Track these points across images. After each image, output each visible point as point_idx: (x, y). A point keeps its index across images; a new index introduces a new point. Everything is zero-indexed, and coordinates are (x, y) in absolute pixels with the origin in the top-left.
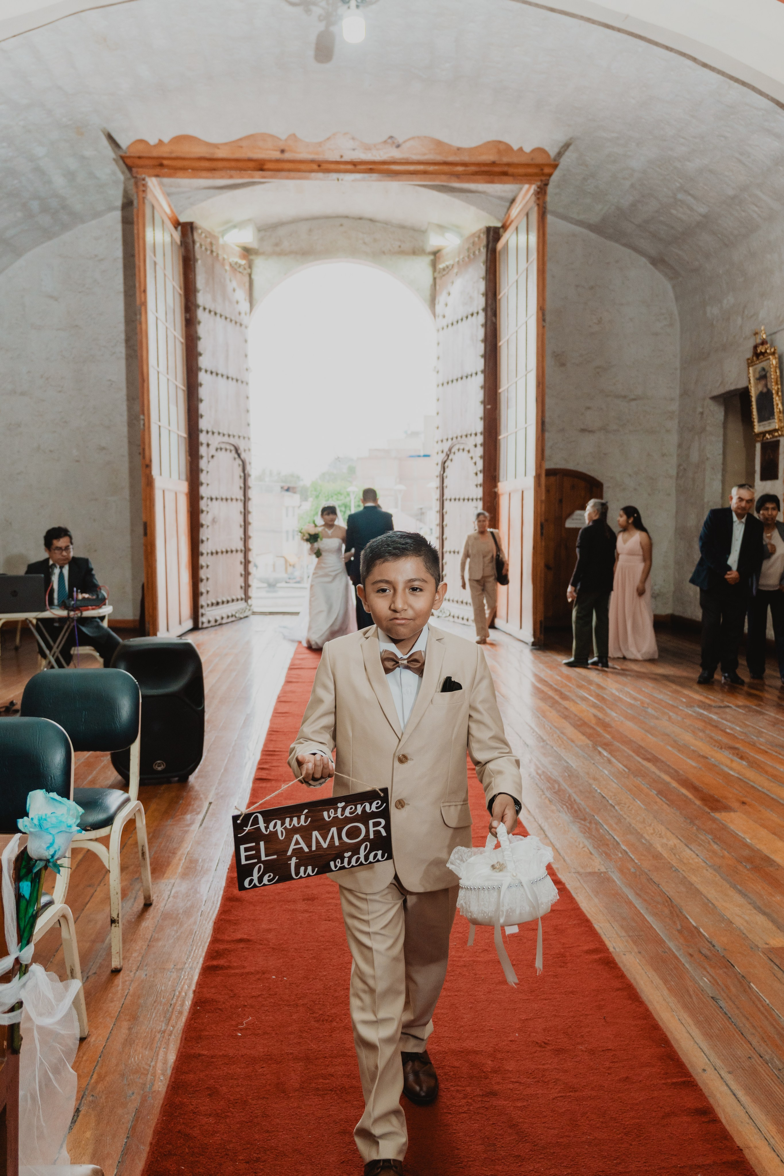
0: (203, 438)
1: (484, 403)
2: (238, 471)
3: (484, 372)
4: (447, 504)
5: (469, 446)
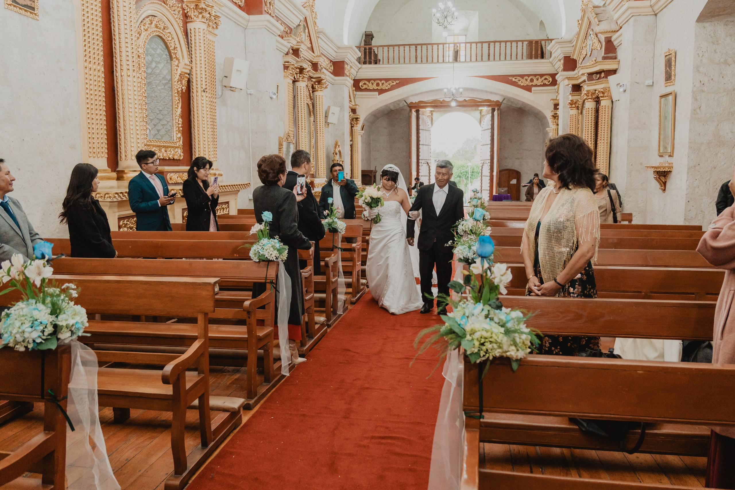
0: (420, 161)
1: (491, 152)
2: (428, 168)
3: (491, 144)
4: (483, 177)
5: (487, 163)
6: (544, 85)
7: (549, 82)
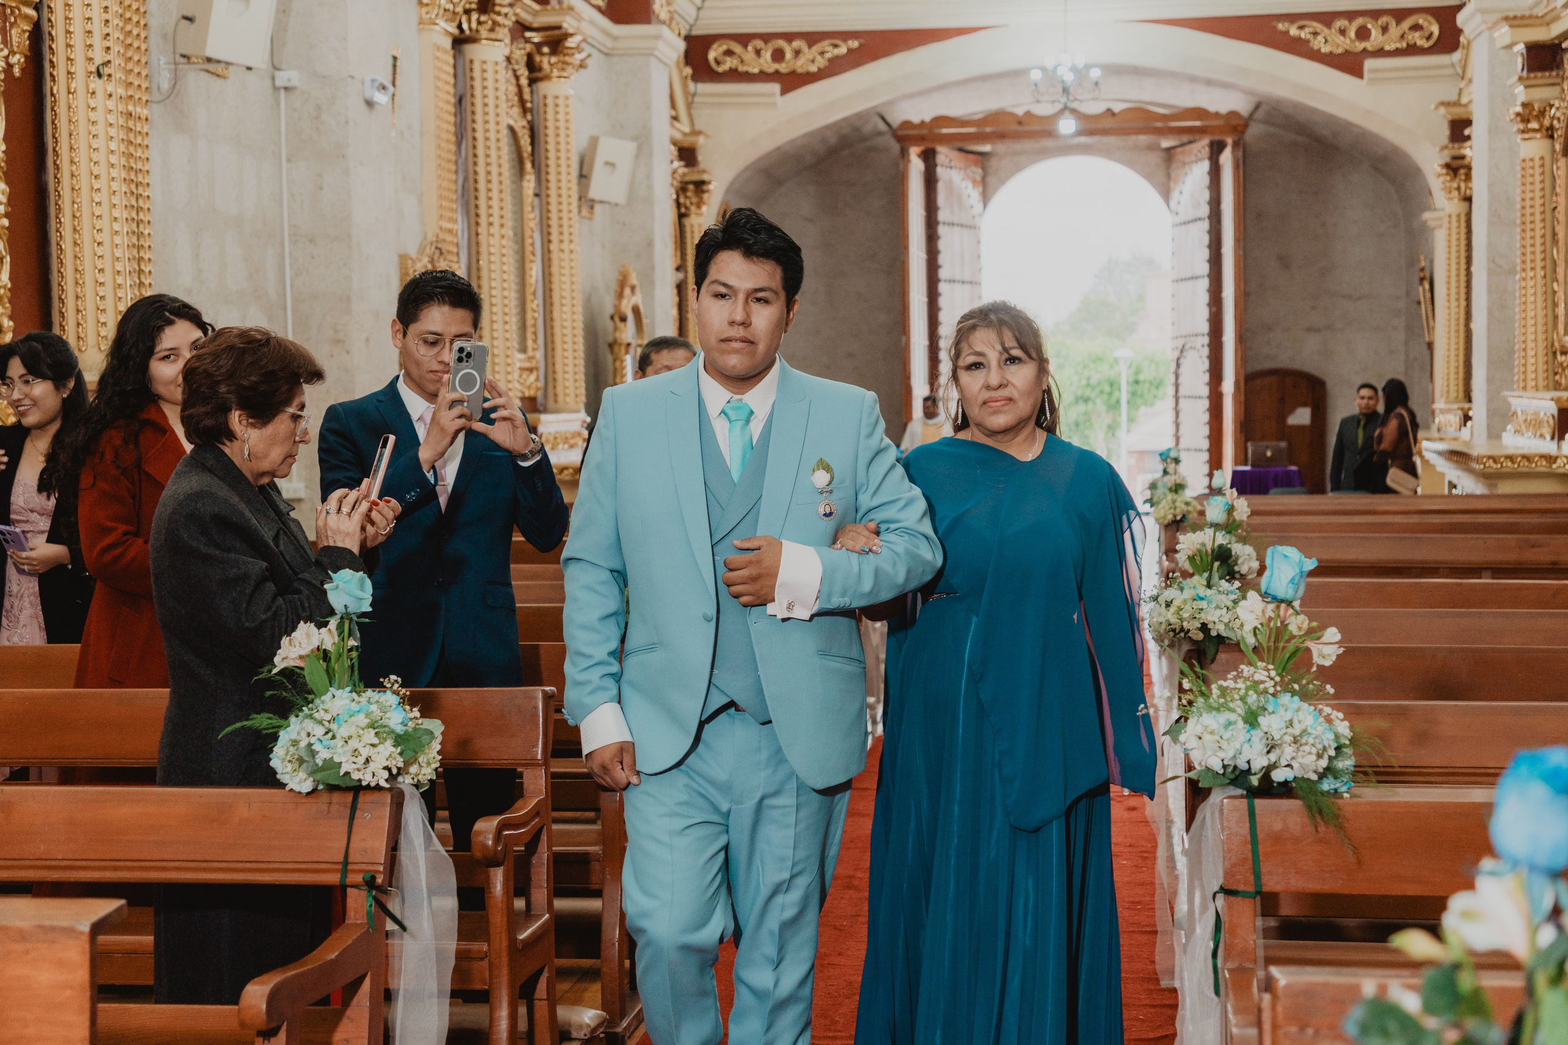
1: (1210, 305)
3: (1209, 276)
4: (1182, 401)
5: (1199, 346)
6: (1412, 50)
7: (1429, 38)
